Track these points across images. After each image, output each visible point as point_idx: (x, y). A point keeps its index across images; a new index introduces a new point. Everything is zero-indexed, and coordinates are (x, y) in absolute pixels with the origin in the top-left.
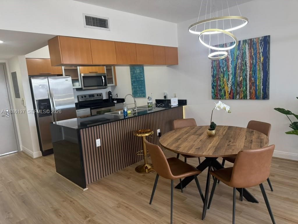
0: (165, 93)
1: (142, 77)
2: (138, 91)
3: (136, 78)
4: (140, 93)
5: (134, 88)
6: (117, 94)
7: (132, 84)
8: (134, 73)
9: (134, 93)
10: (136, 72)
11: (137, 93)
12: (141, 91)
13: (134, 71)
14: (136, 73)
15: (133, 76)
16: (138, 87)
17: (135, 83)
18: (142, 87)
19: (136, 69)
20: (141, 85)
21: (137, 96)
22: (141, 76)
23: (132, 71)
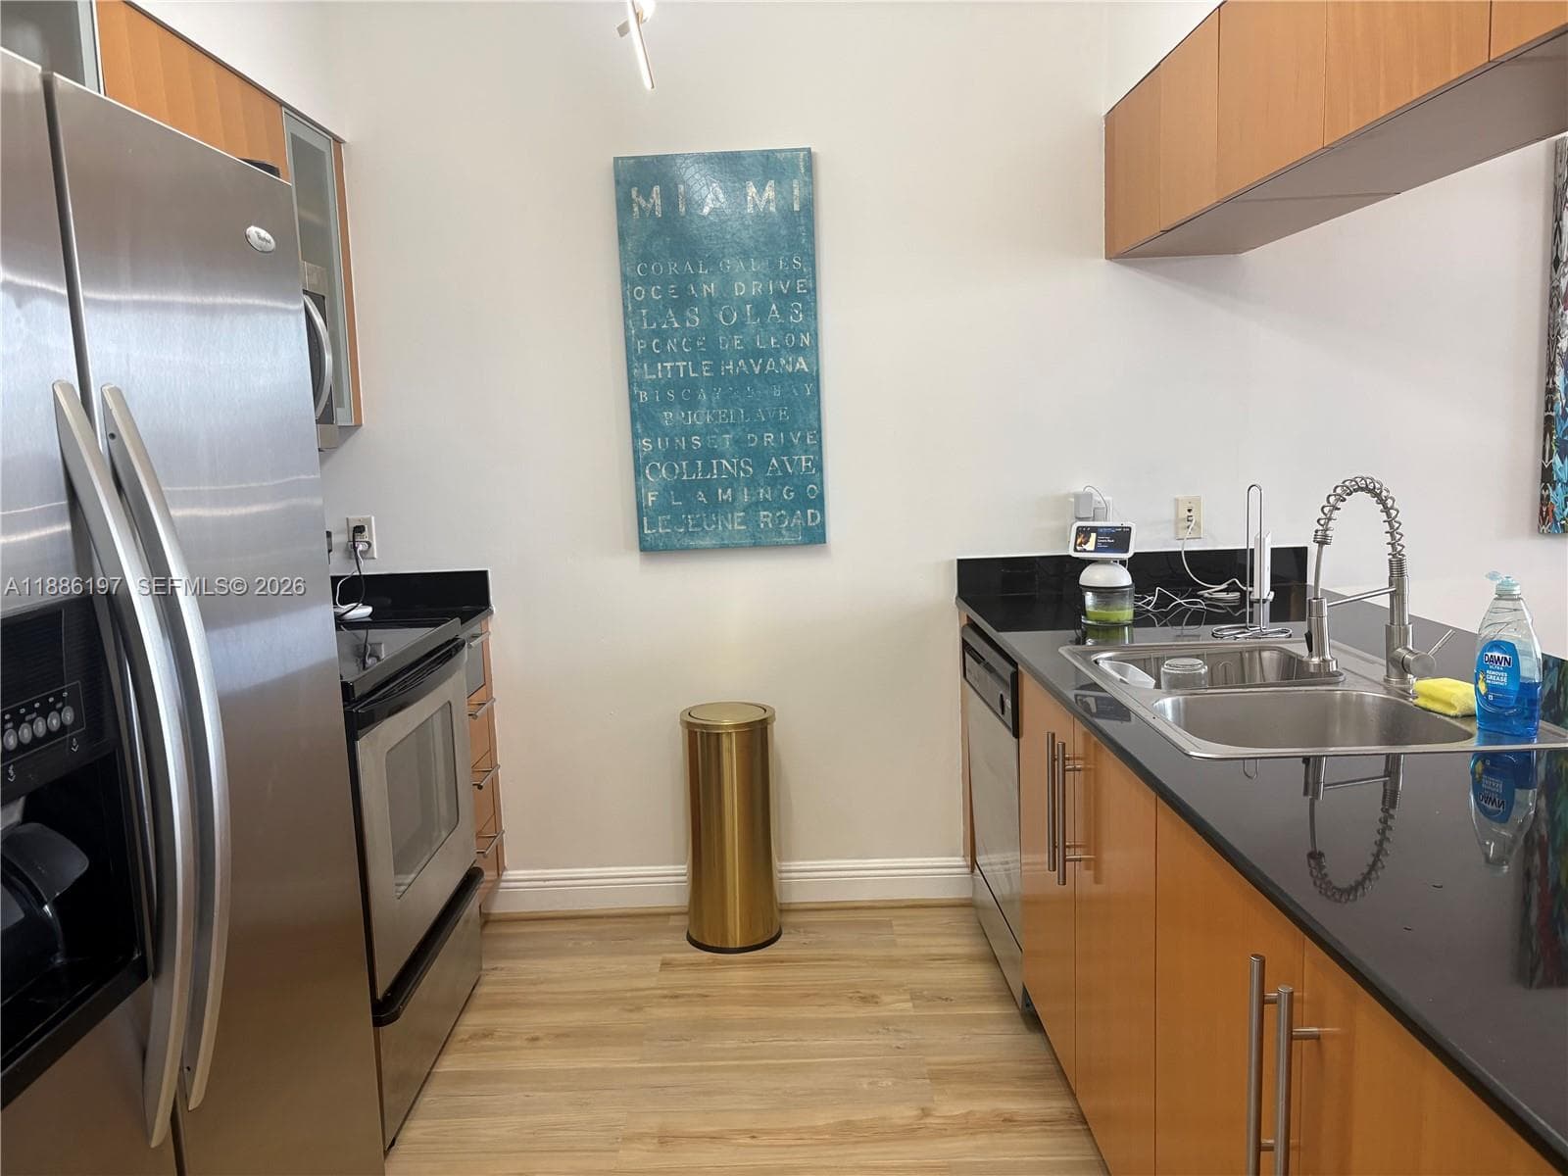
0: (1082, 499)
1: (798, 350)
2: (731, 482)
3: (716, 356)
4: (756, 505)
5: (671, 455)
6: (359, 530)
7: (642, 417)
8: (682, 301)
9: (663, 507)
10: (710, 288)
11: (714, 506)
12: (773, 482)
13: (684, 282)
14: (712, 302)
15: (663, 336)
16: (736, 442)
17: (692, 404)
18: (787, 448)
19: (713, 261)
20: (779, 426)
21: (707, 542)
22: (784, 329)
23: (647, 281)
